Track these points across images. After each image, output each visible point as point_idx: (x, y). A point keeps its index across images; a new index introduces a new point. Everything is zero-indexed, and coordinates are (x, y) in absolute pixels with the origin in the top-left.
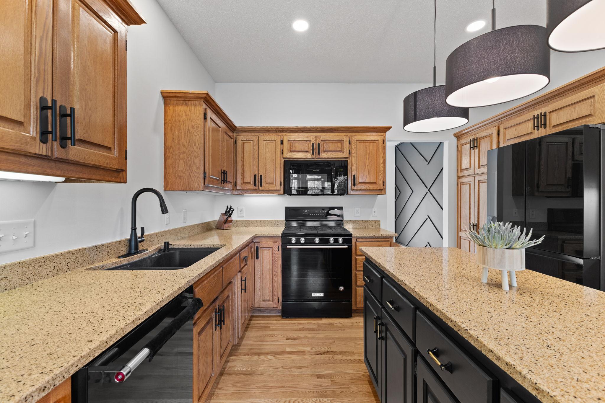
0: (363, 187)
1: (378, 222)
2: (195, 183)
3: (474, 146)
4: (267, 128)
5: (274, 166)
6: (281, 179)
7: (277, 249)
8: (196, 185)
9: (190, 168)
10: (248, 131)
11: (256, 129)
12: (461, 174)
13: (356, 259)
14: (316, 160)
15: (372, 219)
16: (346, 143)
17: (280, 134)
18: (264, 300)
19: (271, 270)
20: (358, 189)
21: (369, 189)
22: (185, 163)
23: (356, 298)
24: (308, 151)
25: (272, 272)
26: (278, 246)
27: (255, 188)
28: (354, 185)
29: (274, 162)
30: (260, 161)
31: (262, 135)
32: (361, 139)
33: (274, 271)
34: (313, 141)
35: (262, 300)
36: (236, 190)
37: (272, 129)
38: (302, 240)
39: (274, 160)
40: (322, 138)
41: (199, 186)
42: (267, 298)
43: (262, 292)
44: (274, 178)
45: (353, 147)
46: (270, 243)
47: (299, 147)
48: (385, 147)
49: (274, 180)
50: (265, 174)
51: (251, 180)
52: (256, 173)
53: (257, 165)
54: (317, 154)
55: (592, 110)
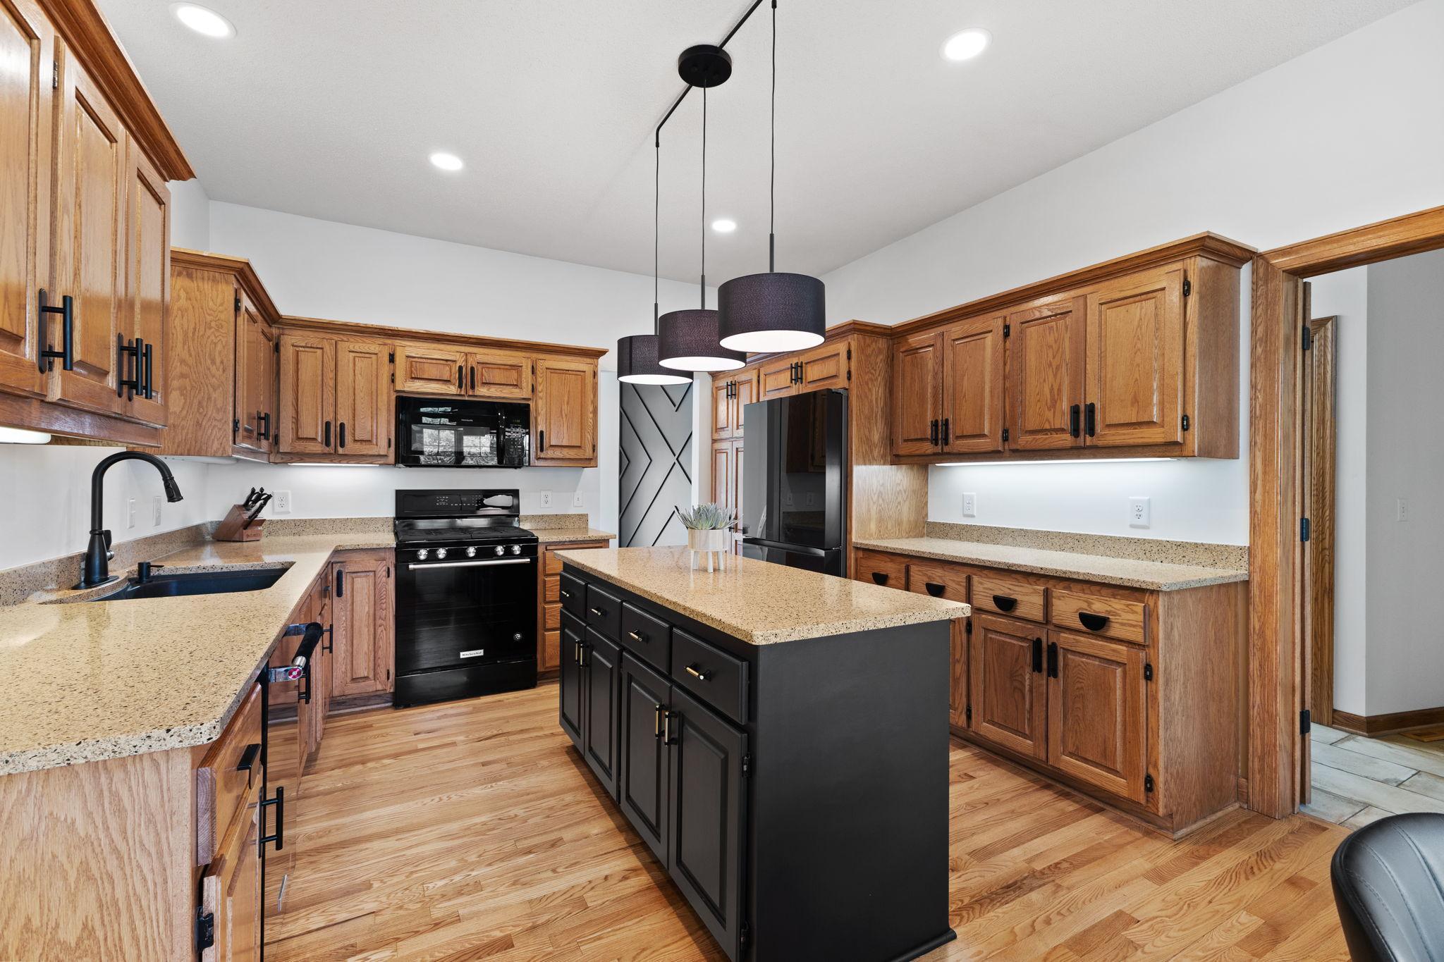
0: (558, 453)
1: (583, 518)
2: (213, 440)
3: (732, 395)
4: (357, 326)
5: (375, 407)
6: (389, 432)
7: (385, 574)
8: (216, 445)
9: (198, 409)
10: (310, 327)
11: (331, 326)
12: (716, 437)
13: (545, 581)
14: (467, 398)
15: (572, 511)
16: (527, 372)
17: (389, 341)
18: (354, 680)
19: (372, 618)
20: (549, 456)
21: (568, 457)
22: (185, 399)
23: (544, 651)
24: (449, 381)
25: (375, 619)
26: (389, 569)
27: (327, 450)
28: (542, 450)
29: (375, 398)
30: (339, 394)
31: (345, 339)
32: (555, 367)
33: (377, 617)
34: (461, 362)
35: (348, 680)
36: (278, 452)
37: (370, 330)
38: (442, 553)
39: (374, 393)
40: (480, 358)
41: (224, 448)
42: (362, 672)
43: (349, 662)
44: (375, 431)
45: (540, 380)
46: (370, 563)
47: (433, 372)
48: (597, 383)
49: (375, 434)
50: (351, 422)
51: (317, 433)
52: (329, 417)
53: (332, 400)
54: (469, 388)
55: (838, 370)
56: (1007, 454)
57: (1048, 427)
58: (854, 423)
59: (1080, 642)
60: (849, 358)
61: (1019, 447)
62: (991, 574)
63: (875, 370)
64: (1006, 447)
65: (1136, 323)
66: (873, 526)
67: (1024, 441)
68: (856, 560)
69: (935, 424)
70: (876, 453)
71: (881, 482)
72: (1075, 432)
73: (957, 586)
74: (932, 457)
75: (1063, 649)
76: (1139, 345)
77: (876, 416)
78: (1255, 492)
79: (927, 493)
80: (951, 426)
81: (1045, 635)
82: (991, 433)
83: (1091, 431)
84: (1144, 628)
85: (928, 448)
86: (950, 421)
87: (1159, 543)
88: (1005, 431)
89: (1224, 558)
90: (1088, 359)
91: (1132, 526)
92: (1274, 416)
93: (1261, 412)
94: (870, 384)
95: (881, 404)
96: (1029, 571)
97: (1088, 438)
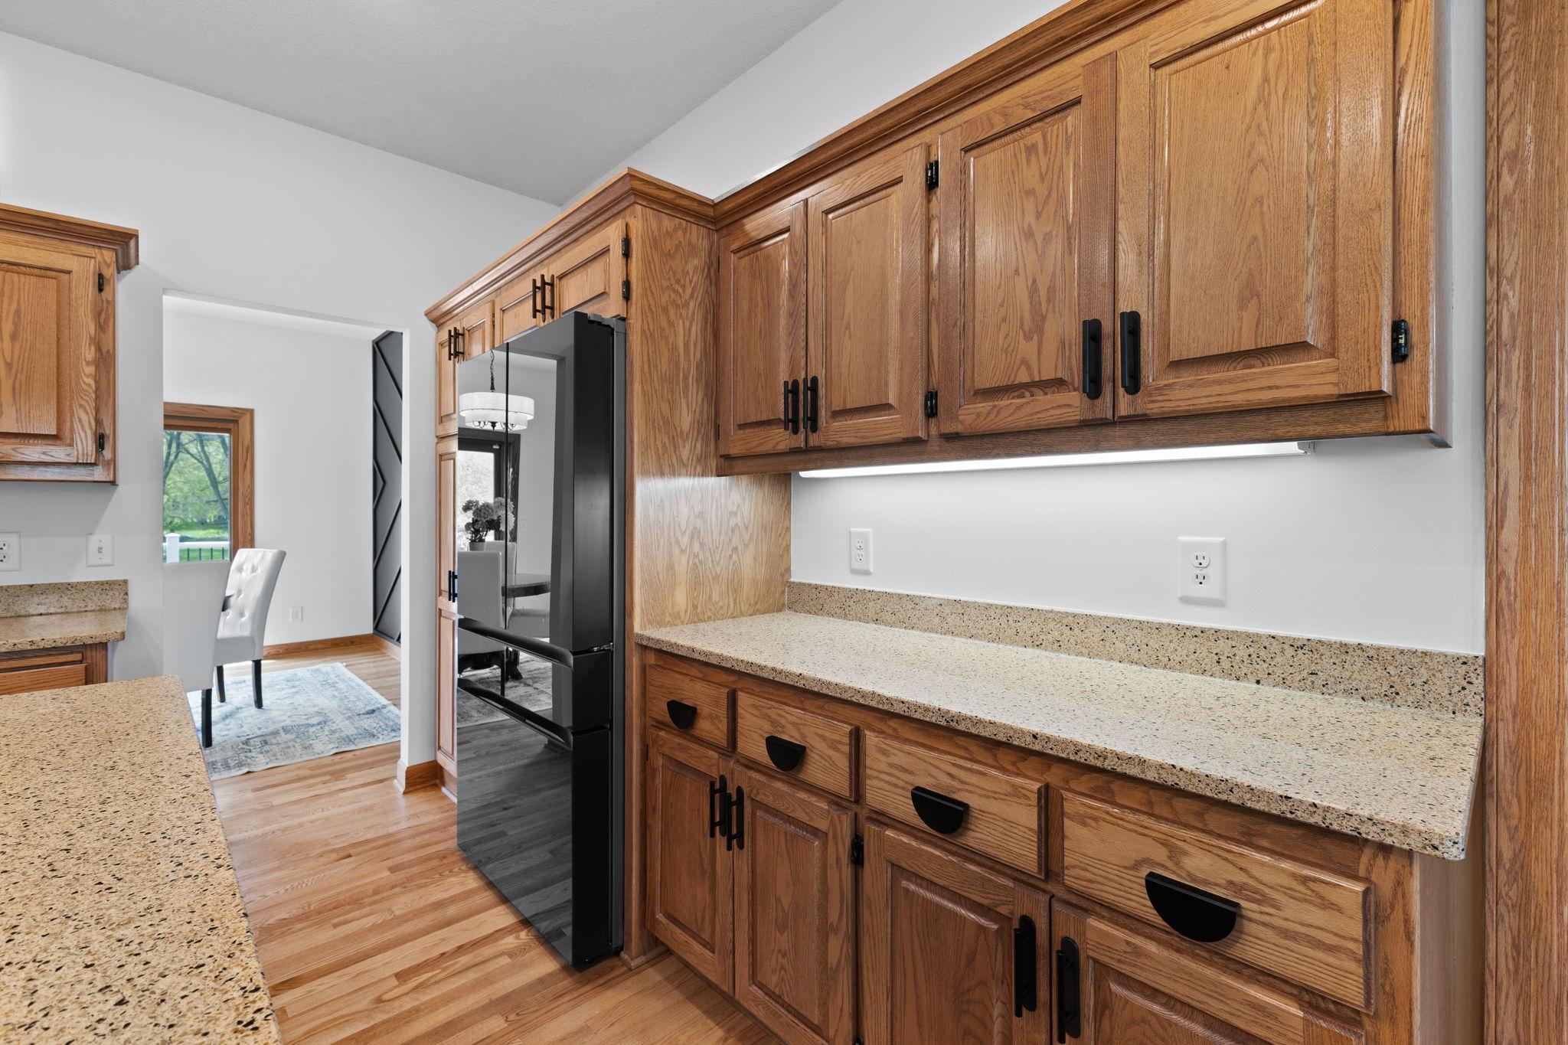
1: (115, 588)
3: (457, 354)
12: (440, 432)
55: (607, 283)
56: (934, 445)
57: (1026, 379)
58: (637, 387)
59: (1148, 955)
60: (627, 254)
61: (959, 428)
62: (906, 732)
63: (684, 287)
64: (933, 431)
65: (1252, 94)
66: (680, 598)
67: (972, 415)
68: (643, 670)
69: (792, 390)
70: (685, 453)
71: (697, 510)
72: (1093, 387)
73: (831, 752)
74: (788, 458)
75: (1095, 961)
76: (1261, 149)
77: (686, 378)
78: (1500, 526)
79: (788, 529)
80: (822, 392)
81: (1045, 913)
82: (900, 401)
83: (1133, 383)
84: (1366, 961)
85: (781, 439)
86: (821, 382)
87: (1252, 639)
88: (931, 397)
89: (1419, 682)
90: (1121, 207)
91: (1186, 600)
92: (1551, 343)
93: (1514, 332)
94: (672, 312)
95: (696, 355)
96: (1001, 737)
97: (1124, 399)
